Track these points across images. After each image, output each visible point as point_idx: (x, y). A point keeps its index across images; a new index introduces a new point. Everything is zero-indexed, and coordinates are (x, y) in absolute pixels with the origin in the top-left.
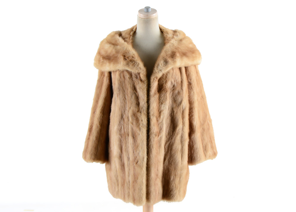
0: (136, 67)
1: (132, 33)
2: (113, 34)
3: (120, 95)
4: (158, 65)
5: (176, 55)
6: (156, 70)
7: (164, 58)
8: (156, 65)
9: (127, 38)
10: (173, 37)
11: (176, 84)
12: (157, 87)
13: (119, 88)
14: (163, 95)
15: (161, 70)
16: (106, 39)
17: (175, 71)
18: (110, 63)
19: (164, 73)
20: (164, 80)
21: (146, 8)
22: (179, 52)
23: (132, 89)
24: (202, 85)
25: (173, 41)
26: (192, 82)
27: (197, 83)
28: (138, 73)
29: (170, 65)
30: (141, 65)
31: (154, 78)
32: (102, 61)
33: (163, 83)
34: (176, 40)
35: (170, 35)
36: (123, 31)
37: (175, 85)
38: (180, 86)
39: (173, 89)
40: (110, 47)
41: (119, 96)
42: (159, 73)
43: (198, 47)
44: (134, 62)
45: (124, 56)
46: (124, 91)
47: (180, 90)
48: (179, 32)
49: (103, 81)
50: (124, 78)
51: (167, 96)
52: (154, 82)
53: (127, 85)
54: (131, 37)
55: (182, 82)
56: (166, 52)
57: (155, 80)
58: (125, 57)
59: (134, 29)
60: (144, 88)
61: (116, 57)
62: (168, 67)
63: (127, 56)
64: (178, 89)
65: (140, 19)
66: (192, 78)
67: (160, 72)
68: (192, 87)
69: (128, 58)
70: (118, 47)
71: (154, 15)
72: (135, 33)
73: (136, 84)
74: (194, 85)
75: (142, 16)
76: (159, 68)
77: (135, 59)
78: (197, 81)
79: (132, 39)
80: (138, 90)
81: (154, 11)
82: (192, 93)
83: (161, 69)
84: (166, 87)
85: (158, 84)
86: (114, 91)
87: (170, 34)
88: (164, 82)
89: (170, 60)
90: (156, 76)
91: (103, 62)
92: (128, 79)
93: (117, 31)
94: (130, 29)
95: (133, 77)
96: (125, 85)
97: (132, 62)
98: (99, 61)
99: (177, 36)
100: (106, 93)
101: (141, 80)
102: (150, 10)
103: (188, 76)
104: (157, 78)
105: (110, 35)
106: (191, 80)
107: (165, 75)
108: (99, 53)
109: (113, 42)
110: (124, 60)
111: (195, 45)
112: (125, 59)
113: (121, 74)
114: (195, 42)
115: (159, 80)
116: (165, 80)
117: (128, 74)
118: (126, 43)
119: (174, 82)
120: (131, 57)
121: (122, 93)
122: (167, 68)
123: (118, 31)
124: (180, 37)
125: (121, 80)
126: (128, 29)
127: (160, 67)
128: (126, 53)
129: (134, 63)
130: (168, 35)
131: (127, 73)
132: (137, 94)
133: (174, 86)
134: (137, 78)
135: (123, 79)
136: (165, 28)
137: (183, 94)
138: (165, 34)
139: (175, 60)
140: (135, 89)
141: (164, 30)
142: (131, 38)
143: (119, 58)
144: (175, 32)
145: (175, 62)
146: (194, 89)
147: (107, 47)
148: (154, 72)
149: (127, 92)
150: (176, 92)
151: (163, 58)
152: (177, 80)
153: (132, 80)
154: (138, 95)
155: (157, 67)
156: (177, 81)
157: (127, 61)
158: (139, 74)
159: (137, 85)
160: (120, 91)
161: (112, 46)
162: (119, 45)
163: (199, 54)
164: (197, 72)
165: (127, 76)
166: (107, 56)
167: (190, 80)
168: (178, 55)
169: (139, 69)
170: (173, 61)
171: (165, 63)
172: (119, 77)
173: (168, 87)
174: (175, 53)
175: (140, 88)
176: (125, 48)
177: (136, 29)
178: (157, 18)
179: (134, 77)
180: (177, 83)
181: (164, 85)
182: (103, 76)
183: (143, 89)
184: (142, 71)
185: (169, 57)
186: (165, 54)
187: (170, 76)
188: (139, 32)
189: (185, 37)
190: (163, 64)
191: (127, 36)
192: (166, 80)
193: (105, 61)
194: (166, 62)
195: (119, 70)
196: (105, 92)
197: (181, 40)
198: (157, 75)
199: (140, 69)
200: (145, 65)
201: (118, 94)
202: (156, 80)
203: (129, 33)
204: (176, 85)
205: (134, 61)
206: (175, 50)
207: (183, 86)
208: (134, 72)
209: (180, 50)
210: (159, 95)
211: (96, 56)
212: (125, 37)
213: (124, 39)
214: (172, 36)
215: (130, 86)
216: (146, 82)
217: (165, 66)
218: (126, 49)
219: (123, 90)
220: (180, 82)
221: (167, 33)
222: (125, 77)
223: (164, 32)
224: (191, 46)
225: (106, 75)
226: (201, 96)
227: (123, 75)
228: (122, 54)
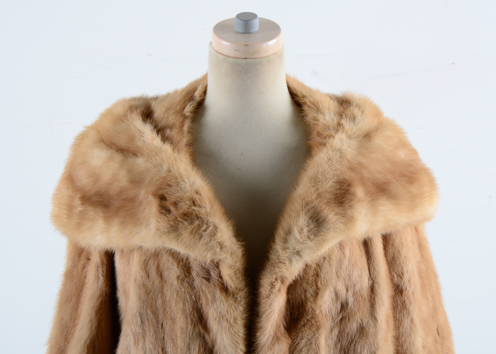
0: (207, 239)
1: (189, 109)
2: (120, 110)
3: (147, 339)
4: (289, 232)
5: (353, 194)
6: (280, 251)
7: (309, 207)
8: (280, 233)
9: (171, 127)
10: (339, 124)
11: (351, 300)
12: (282, 314)
13: (141, 315)
14: (303, 342)
15: (298, 253)
16: (95, 127)
17: (347, 252)
18: (108, 219)
19: (309, 261)
20: (309, 287)
21: (240, 16)
22: (363, 182)
23: (192, 320)
24: (438, 288)
25: (341, 140)
26: (405, 283)
27: (423, 286)
28: (212, 261)
29: (332, 234)
30: (225, 233)
31: (274, 280)
32: (81, 212)
33: (306, 296)
34: (350, 137)
35: (328, 117)
36: (156, 99)
37: (347, 304)
38: (368, 304)
39: (342, 319)
40: (111, 159)
41: (141, 344)
42: (291, 261)
43: (428, 157)
44: (197, 223)
45: (162, 198)
46: (159, 326)
47: (365, 321)
48: (358, 106)
49: (85, 277)
50: (161, 276)
51: (318, 346)
52: (272, 296)
53: (173, 304)
54: (187, 124)
55: (372, 289)
56: (315, 181)
57: (275, 290)
58: (164, 203)
59: (197, 94)
60: (235, 319)
61: (132, 200)
62: (324, 241)
63: (171, 198)
64: (360, 315)
65: (218, 57)
66: (405, 269)
67: (295, 259)
68: (407, 302)
69: (175, 204)
70: (140, 163)
71: (271, 43)
72: (200, 106)
73: (204, 301)
74: (413, 293)
75: (226, 46)
76: (292, 242)
77: (203, 211)
78: (421, 277)
79: (189, 132)
80: (213, 324)
81: (272, 29)
82: (406, 322)
83: (298, 247)
84: (318, 312)
85: (288, 301)
86: (122, 317)
87: (326, 112)
88: (308, 295)
89: (331, 215)
90: (279, 274)
91: (82, 214)
92: (175, 282)
93: (134, 99)
94: (183, 90)
95: (194, 274)
96: (164, 302)
97: (192, 223)
98: (70, 208)
99: (353, 119)
100: (95, 324)
101: (225, 289)
102: (256, 25)
103: (392, 262)
104: (283, 282)
105: (108, 113)
106: (401, 276)
107: (314, 266)
108: (70, 178)
109: (122, 142)
110: (162, 213)
111: (414, 152)
112: (164, 210)
113: (151, 263)
114: (415, 140)
115: (292, 289)
116: (314, 287)
117: (175, 264)
118: (167, 147)
119: (345, 291)
120: (188, 203)
121: (152, 332)
122: (320, 244)
123: (140, 99)
124: (364, 123)
125: (149, 285)
126: (176, 92)
127: (296, 239)
128: (170, 186)
129: (199, 227)
130: (320, 117)
131: (171, 259)
132: (207, 337)
133: (344, 307)
134: (208, 280)
135: (157, 282)
136: (310, 89)
137: (376, 334)
138: (310, 114)
139: (349, 212)
140: (200, 320)
141: (304, 97)
142: (186, 128)
143: (141, 204)
144: (344, 103)
145: (349, 220)
146: (411, 308)
147: (99, 157)
148: (273, 257)
149: (173, 330)
150: (353, 326)
151: (307, 204)
152: (355, 285)
153: (192, 287)
154: (214, 343)
155: (285, 241)
156: (357, 288)
157: (171, 217)
158: (217, 266)
159: (207, 304)
160: (147, 323)
161: (118, 157)
162: (142, 155)
163: (432, 182)
164: (422, 246)
165: (173, 272)
166: (99, 194)
167: (399, 276)
168: (359, 191)
169: (218, 250)
170: (344, 215)
171: (312, 226)
172: (143, 274)
173: (324, 312)
174: (349, 185)
175: (221, 317)
176: (165, 167)
177: (205, 92)
178: (279, 55)
179: (198, 275)
180: (354, 294)
181: (309, 304)
182: (83, 261)
183: (232, 321)
184: (229, 256)
185: (328, 203)
186: (313, 190)
187: (329, 273)
188: (216, 102)
189: (382, 125)
190: (305, 230)
191: (172, 119)
192: (318, 288)
193: (92, 212)
194: (317, 222)
195: (141, 248)
196: (91, 320)
197: (368, 136)
198: (284, 270)
199: (221, 248)
200: (240, 233)
201: (135, 336)
202: (279, 290)
203: (178, 108)
204: (350, 304)
205: (198, 217)
206: (349, 175)
207: (377, 306)
208: (199, 258)
209: (365, 173)
210: (289, 341)
211: (58, 190)
212: (163, 123)
213: (160, 130)
214: (336, 119)
215: (184, 311)
216: (242, 296)
217: (316, 235)
218: (169, 171)
219: (158, 321)
220: (365, 292)
221: (318, 110)
222: (166, 274)
223: (305, 103)
224: (402, 155)
225: (96, 259)
226: (436, 327)
227: (158, 267)
228: (152, 189)
